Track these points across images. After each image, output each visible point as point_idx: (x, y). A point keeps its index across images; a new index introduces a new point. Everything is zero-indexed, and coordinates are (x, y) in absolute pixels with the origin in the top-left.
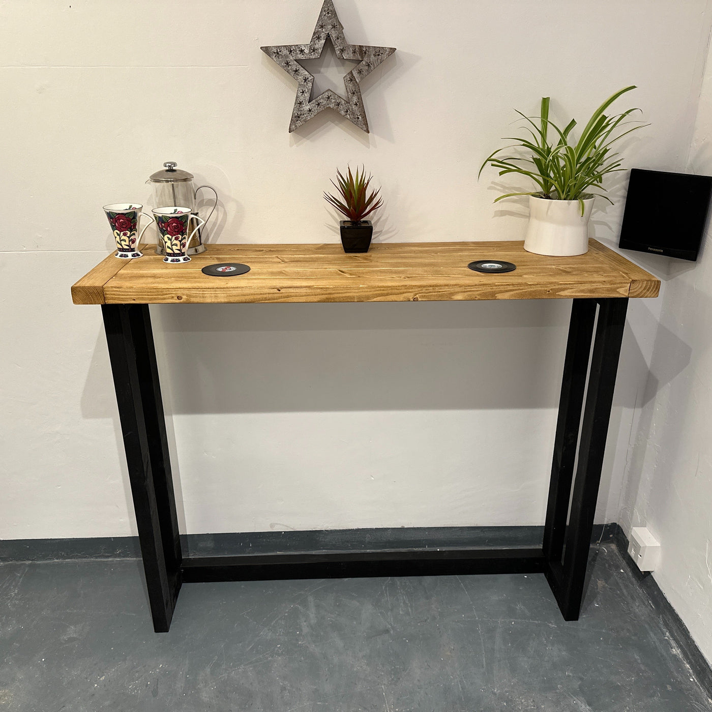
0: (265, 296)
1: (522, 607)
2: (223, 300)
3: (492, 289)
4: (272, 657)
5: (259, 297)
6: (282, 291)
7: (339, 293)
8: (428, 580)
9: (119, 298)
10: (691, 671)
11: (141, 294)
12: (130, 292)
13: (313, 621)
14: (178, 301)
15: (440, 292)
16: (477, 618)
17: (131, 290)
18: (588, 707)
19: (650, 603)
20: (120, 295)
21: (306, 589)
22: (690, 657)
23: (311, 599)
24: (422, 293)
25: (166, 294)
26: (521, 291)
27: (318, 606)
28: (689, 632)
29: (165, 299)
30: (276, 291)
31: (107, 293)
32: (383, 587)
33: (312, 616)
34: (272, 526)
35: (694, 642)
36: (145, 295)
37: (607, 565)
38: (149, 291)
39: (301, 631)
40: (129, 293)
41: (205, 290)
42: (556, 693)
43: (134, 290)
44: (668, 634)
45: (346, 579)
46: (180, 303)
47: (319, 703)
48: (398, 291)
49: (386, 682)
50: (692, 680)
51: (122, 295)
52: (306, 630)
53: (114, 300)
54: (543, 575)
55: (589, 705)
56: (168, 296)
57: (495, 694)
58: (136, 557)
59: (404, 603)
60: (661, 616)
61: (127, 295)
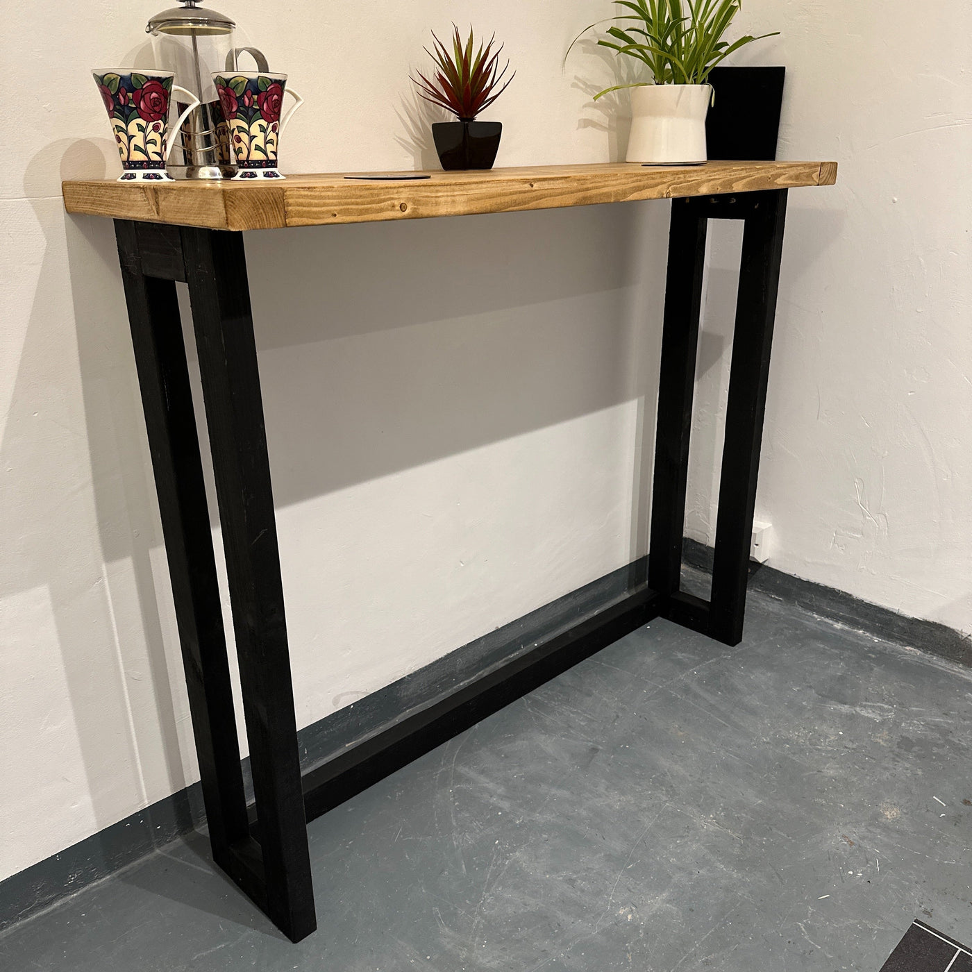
0: (515, 197)
1: (683, 654)
2: (461, 208)
3: (730, 175)
4: (507, 859)
5: (507, 199)
6: (536, 186)
7: (597, 188)
8: (565, 677)
9: (309, 212)
10: (868, 634)
11: (345, 200)
12: (329, 198)
13: (501, 790)
14: (399, 214)
15: (689, 181)
16: (661, 687)
17: (329, 193)
18: (846, 706)
19: (774, 598)
20: (310, 205)
21: (442, 763)
22: (861, 620)
23: (463, 770)
24: (674, 184)
25: (384, 200)
26: (750, 178)
27: (482, 772)
28: (851, 595)
29: (381, 210)
30: (527, 187)
31: (291, 201)
32: (529, 710)
33: (491, 786)
34: (336, 702)
35: (863, 601)
36: (353, 204)
37: (698, 584)
38: (358, 193)
39: (501, 809)
40: (327, 201)
41: (439, 188)
42: (809, 710)
43: (334, 194)
44: (815, 615)
45: (477, 726)
46: (404, 218)
47: (630, 867)
48: (652, 182)
49: (664, 798)
50: (876, 641)
51: (316, 205)
52: (506, 805)
53: (302, 217)
54: (659, 618)
55: (845, 704)
56: (386, 203)
57: (768, 743)
58: (109, 873)
59: (573, 713)
60: (796, 603)
61: (325, 205)
